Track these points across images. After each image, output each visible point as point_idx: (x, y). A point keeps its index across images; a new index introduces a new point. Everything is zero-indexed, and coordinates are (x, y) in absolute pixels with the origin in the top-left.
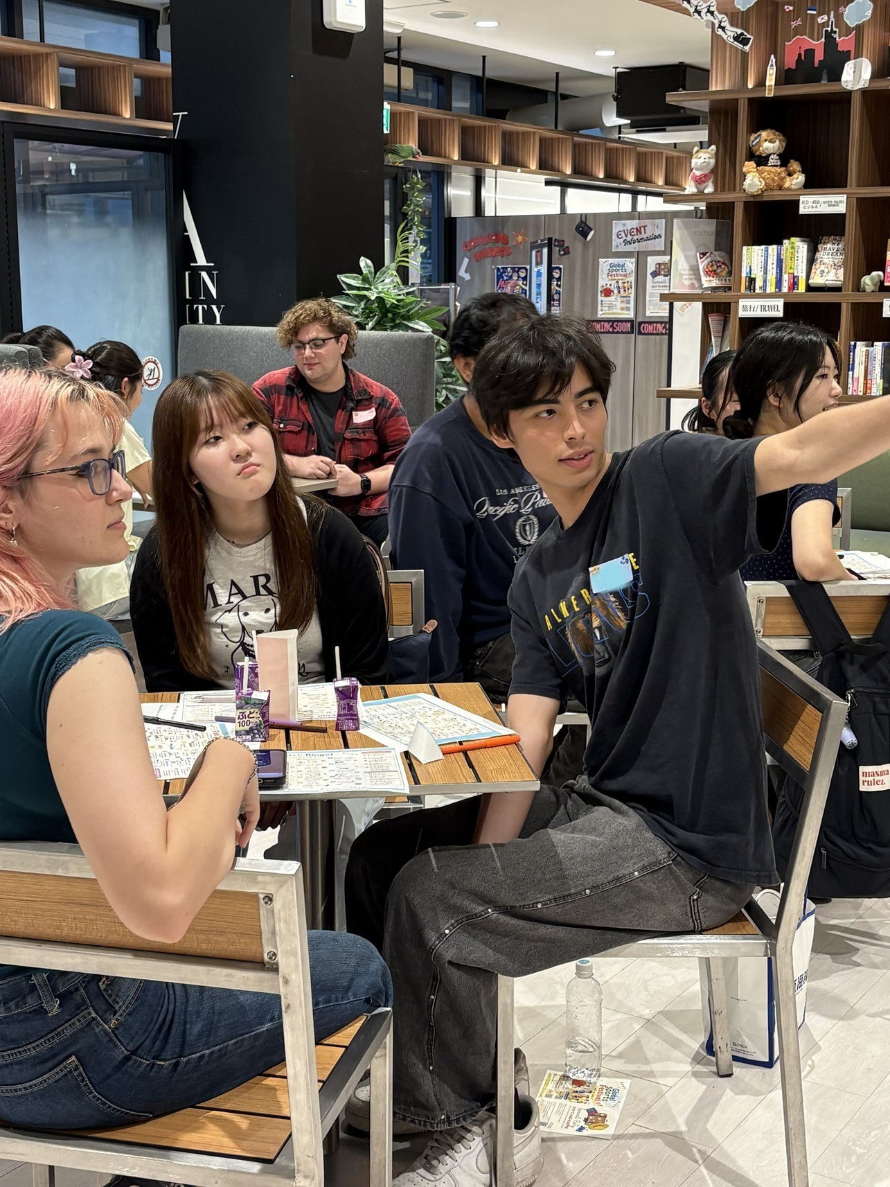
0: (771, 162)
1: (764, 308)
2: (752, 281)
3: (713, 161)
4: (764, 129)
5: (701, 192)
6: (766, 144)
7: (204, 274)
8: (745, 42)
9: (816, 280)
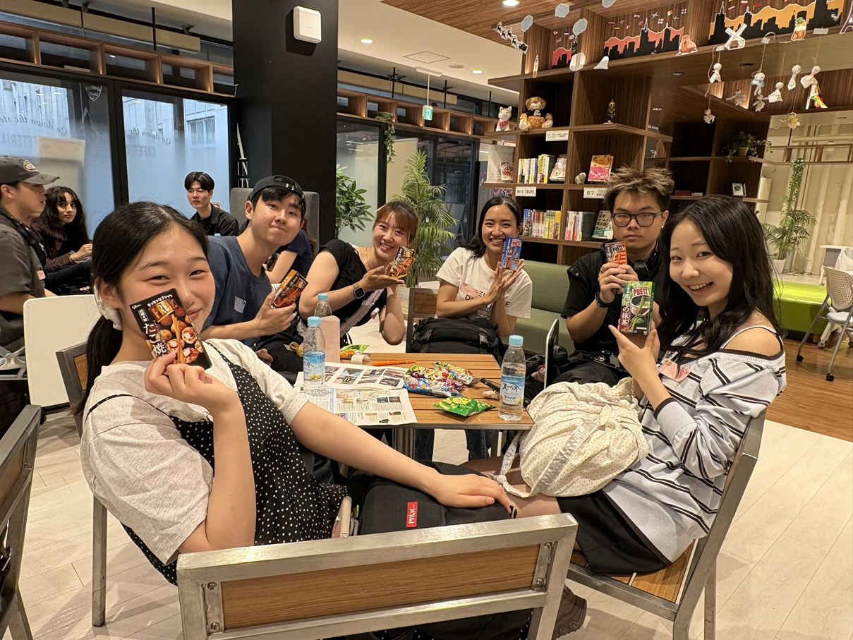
0: (535, 114)
1: (527, 192)
2: (523, 177)
4: (533, 97)
5: (503, 131)
6: (533, 104)
7: (243, 163)
8: (525, 49)
9: (553, 177)
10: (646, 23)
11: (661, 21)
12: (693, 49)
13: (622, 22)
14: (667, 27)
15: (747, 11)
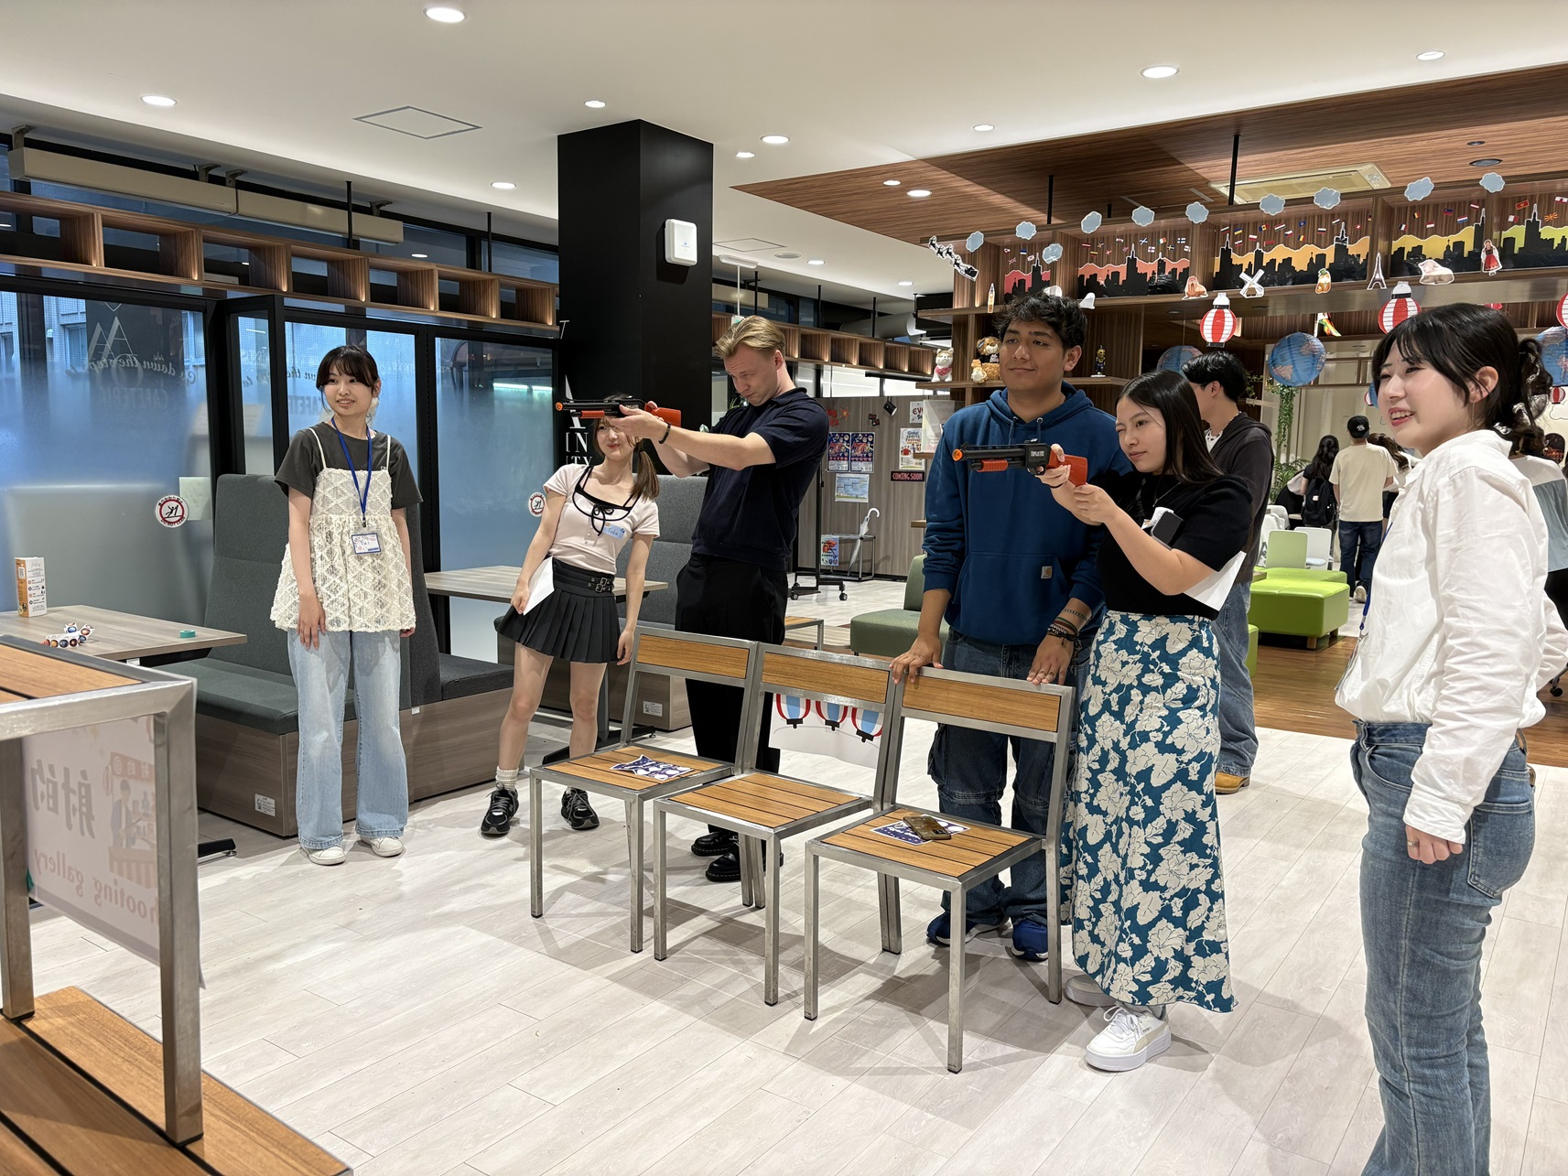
0: (992, 359)
3: (951, 359)
4: (987, 336)
5: (942, 381)
6: (989, 347)
7: (579, 435)
8: (973, 274)
10: (1133, 249)
11: (1152, 249)
12: (1202, 293)
13: (1100, 246)
14: (1160, 257)
15: (1258, 248)
